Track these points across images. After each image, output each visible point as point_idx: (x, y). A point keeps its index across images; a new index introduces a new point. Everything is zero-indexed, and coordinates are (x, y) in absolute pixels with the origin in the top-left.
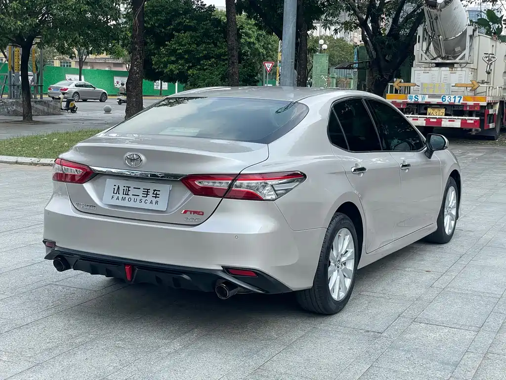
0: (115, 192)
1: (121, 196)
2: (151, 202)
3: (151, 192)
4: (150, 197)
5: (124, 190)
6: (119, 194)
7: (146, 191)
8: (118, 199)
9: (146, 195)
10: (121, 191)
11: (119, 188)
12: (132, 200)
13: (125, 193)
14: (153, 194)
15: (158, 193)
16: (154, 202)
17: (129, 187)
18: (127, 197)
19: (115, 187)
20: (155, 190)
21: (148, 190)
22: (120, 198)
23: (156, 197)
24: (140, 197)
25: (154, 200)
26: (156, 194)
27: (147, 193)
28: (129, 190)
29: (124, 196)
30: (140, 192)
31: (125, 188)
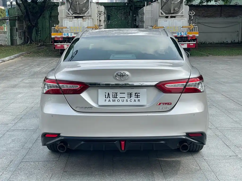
0: (107, 97)
1: (111, 99)
2: (135, 101)
3: (133, 95)
4: (133, 98)
5: (113, 95)
6: (109, 98)
7: (130, 94)
8: (109, 101)
9: (130, 97)
10: (111, 96)
11: (109, 94)
12: (121, 101)
13: (114, 97)
14: (135, 95)
15: (138, 94)
16: (137, 101)
17: (116, 93)
18: (116, 99)
19: (105, 94)
20: (136, 93)
21: (131, 93)
22: (111, 100)
23: (137, 97)
24: (126, 98)
25: (137, 99)
26: (137, 95)
27: (131, 95)
28: (116, 95)
29: (114, 99)
30: (125, 95)
31: (114, 94)
